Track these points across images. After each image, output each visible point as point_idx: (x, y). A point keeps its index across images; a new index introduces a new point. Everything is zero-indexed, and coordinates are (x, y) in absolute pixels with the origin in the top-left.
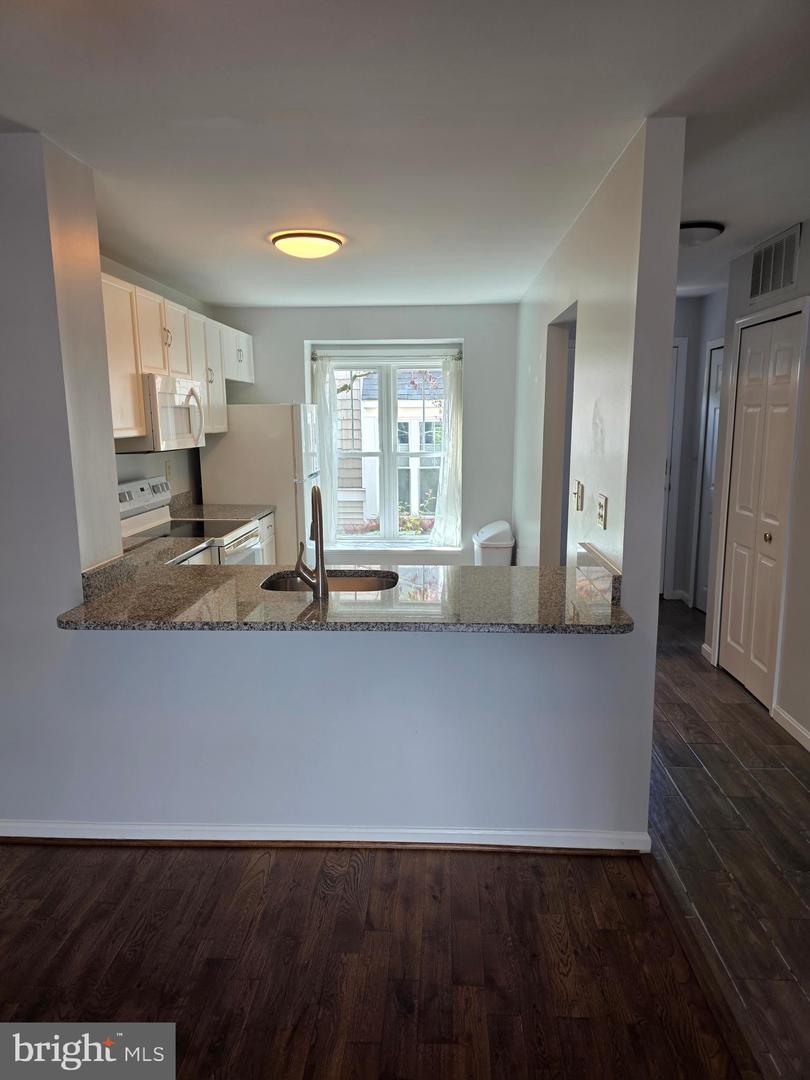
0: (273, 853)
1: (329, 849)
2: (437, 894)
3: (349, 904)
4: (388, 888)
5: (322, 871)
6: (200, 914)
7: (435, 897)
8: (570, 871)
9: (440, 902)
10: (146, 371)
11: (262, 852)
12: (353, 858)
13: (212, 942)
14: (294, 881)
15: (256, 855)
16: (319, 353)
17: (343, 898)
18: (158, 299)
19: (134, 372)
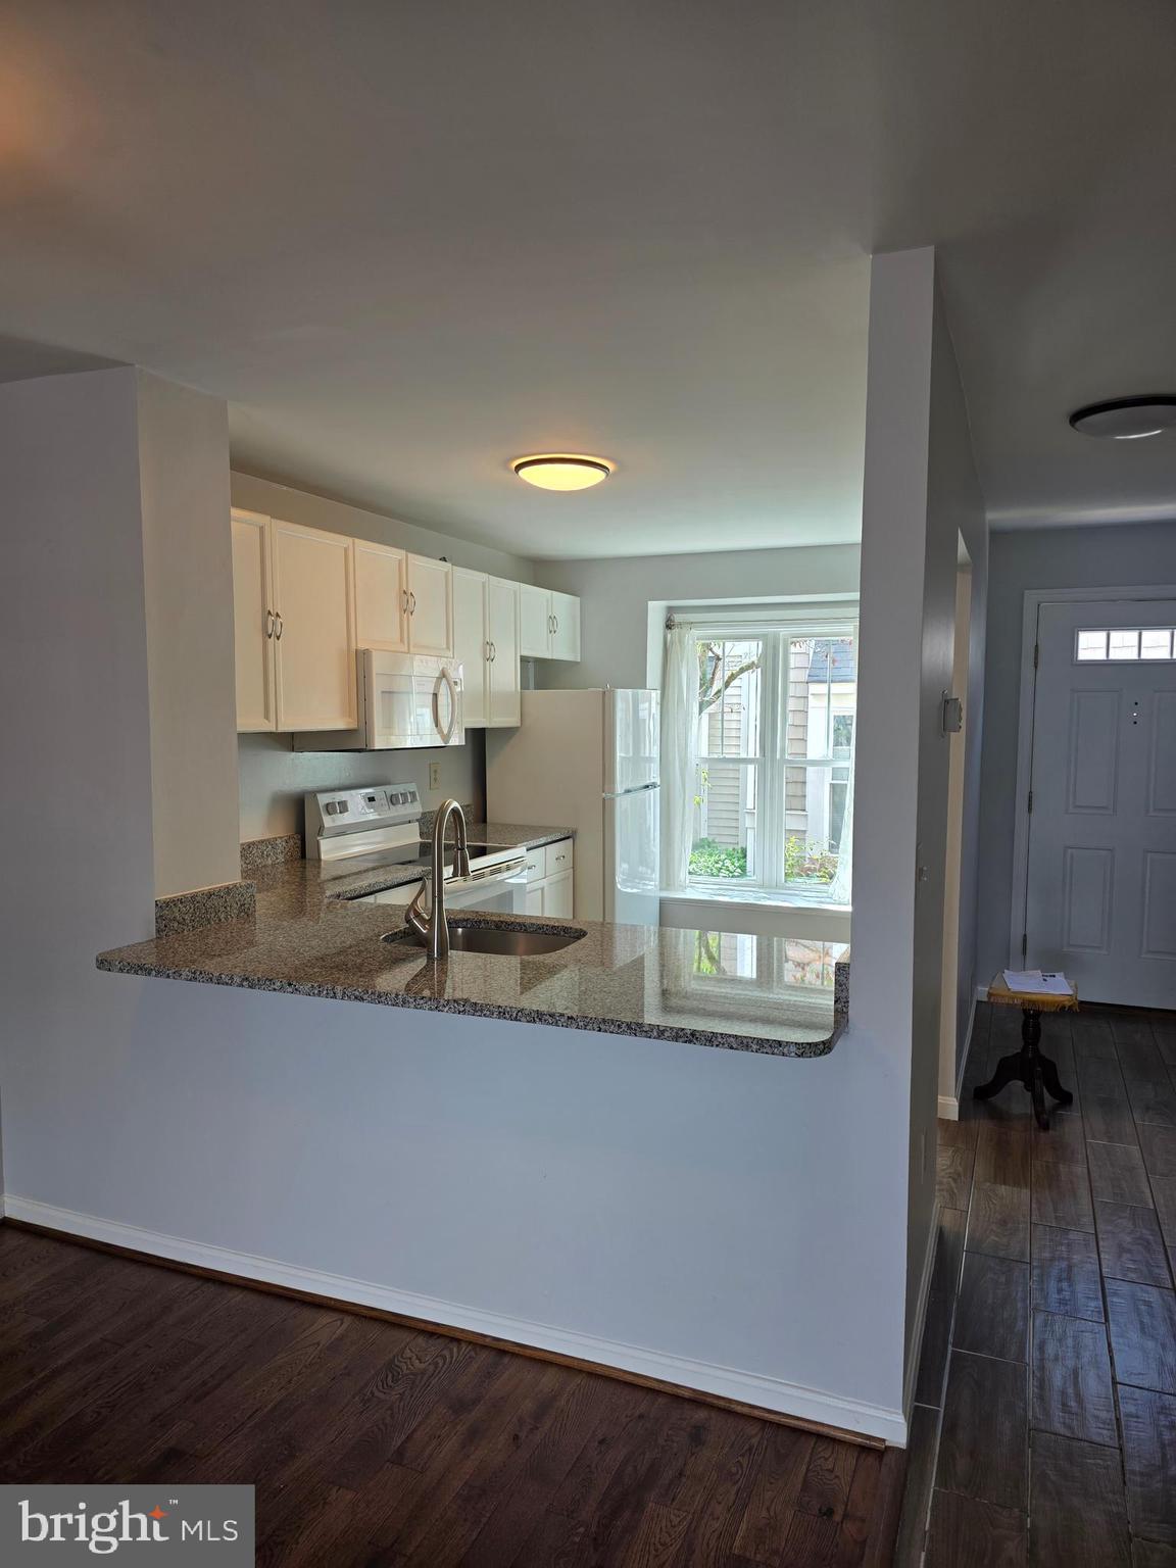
0: (348, 1320)
1: (422, 1332)
2: (523, 1435)
3: (392, 1416)
4: (460, 1407)
5: (392, 1361)
6: (204, 1383)
7: (516, 1437)
8: (750, 1449)
9: (518, 1448)
10: (362, 646)
11: (334, 1316)
12: (446, 1353)
13: (192, 1425)
14: (346, 1368)
15: (325, 1318)
16: (678, 618)
17: (391, 1408)
18: (397, 554)
19: (345, 648)
